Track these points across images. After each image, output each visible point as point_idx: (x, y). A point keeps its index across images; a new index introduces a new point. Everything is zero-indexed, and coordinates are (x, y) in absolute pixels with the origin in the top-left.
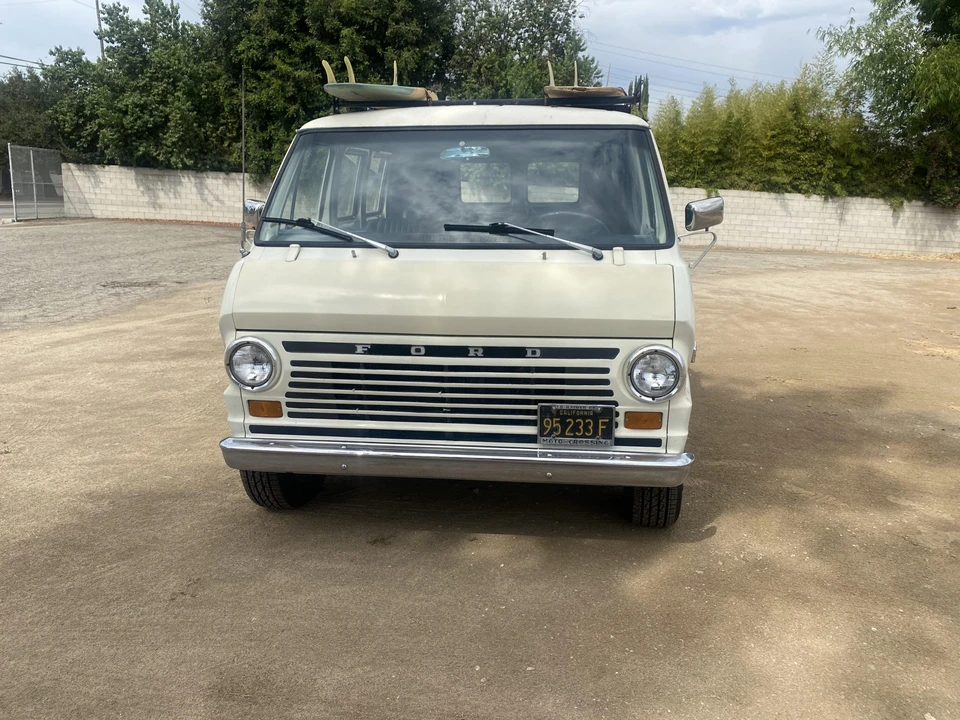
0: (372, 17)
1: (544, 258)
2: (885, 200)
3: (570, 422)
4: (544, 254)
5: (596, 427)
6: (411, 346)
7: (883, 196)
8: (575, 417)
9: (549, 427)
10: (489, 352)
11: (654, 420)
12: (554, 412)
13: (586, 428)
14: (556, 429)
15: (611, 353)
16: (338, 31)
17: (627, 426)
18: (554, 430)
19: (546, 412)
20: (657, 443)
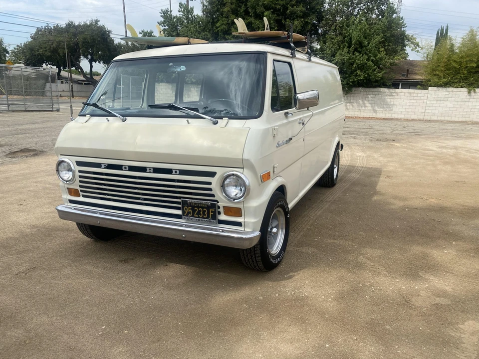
1: (188, 122)
3: (196, 210)
5: (208, 213)
6: (122, 166)
8: (198, 207)
9: (187, 211)
10: (156, 170)
11: (238, 212)
12: (189, 204)
13: (204, 214)
14: (190, 213)
15: (213, 174)
17: (226, 214)
18: (189, 213)
19: (184, 203)
20: (239, 224)
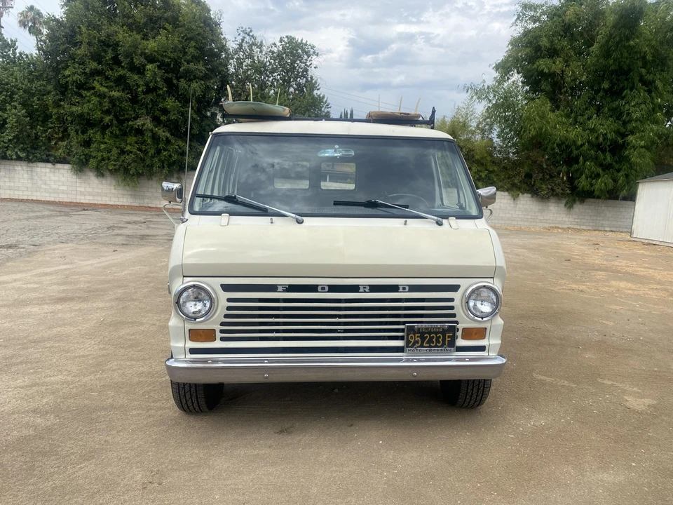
0: (169, 58)
1: (405, 224)
2: (509, 193)
3: (427, 337)
4: (406, 222)
5: (444, 340)
6: (318, 285)
7: (507, 190)
8: (430, 333)
9: (413, 341)
10: (374, 289)
11: (481, 333)
12: (416, 330)
13: (438, 341)
14: (417, 342)
15: (455, 288)
16: (144, 66)
17: (463, 338)
18: (416, 342)
19: (411, 330)
20: (482, 349)
